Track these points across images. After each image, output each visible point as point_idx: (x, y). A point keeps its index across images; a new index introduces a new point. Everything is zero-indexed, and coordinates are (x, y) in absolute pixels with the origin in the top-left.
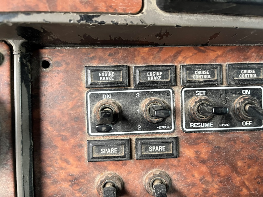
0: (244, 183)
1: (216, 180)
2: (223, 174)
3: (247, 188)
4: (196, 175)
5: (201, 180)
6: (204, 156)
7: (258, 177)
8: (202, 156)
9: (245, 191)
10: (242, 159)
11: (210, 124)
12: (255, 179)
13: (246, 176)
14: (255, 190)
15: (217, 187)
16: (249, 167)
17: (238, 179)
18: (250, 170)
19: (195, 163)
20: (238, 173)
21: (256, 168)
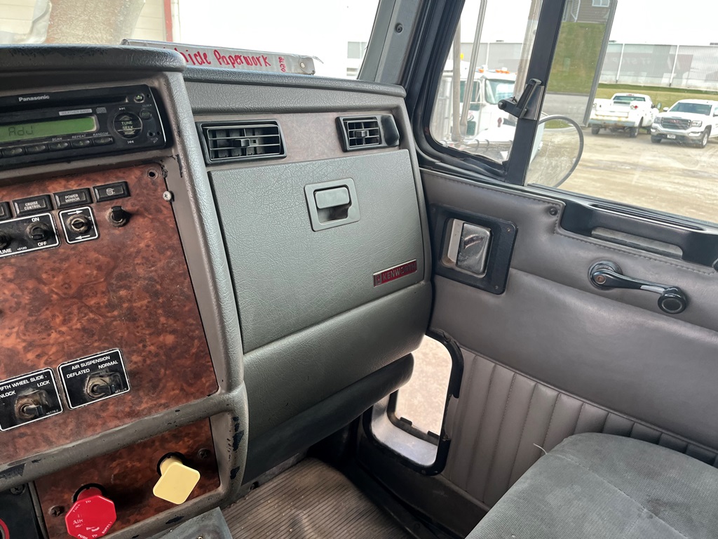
0: (52, 290)
1: (26, 292)
2: (31, 287)
3: (57, 294)
4: (6, 292)
5: (12, 295)
6: (10, 276)
7: (65, 283)
8: (9, 276)
9: (55, 296)
10: (46, 272)
11: (9, 250)
12: (62, 286)
13: (53, 285)
14: (65, 294)
15: (28, 298)
16: (54, 277)
17: (46, 288)
18: (55, 279)
19: (3, 283)
20: (45, 284)
21: (61, 277)
